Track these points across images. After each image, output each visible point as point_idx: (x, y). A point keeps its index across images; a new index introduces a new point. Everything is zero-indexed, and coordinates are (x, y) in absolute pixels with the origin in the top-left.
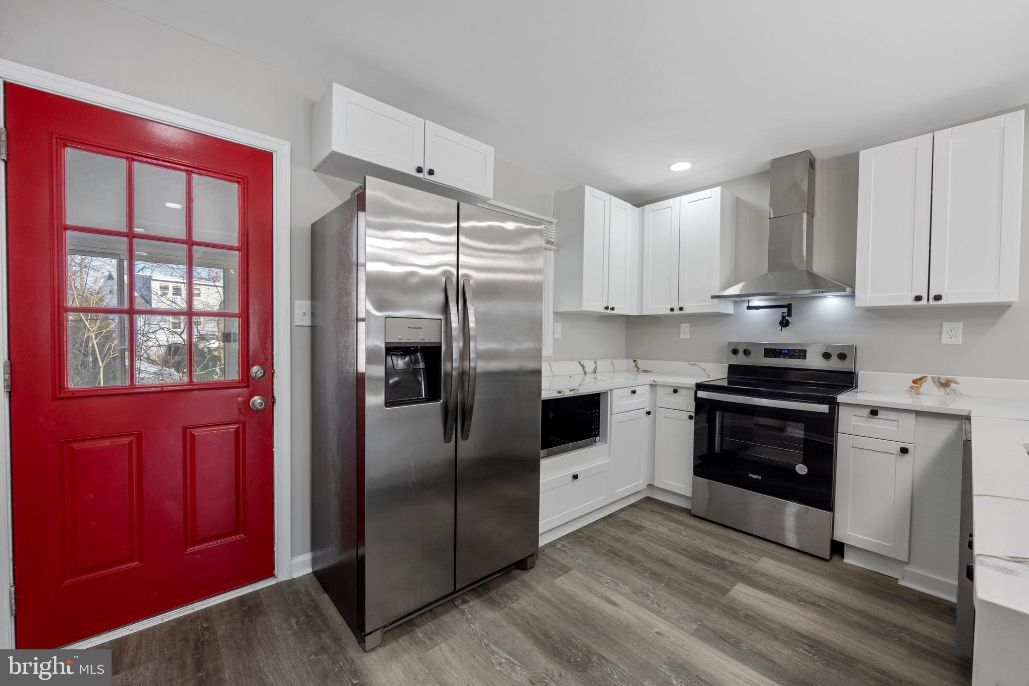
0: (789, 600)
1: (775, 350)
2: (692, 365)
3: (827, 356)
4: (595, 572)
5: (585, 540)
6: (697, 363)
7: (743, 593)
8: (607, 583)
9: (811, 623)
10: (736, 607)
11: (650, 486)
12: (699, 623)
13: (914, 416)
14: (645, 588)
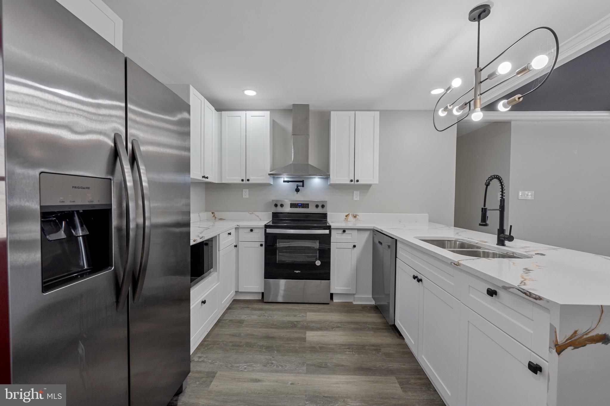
0: (329, 330)
1: (295, 204)
2: (251, 214)
3: (317, 206)
4: (233, 365)
5: (212, 346)
6: (254, 213)
7: (312, 336)
8: (245, 369)
9: (343, 337)
10: (314, 345)
11: (237, 292)
12: (305, 365)
13: (357, 231)
14: (268, 360)
